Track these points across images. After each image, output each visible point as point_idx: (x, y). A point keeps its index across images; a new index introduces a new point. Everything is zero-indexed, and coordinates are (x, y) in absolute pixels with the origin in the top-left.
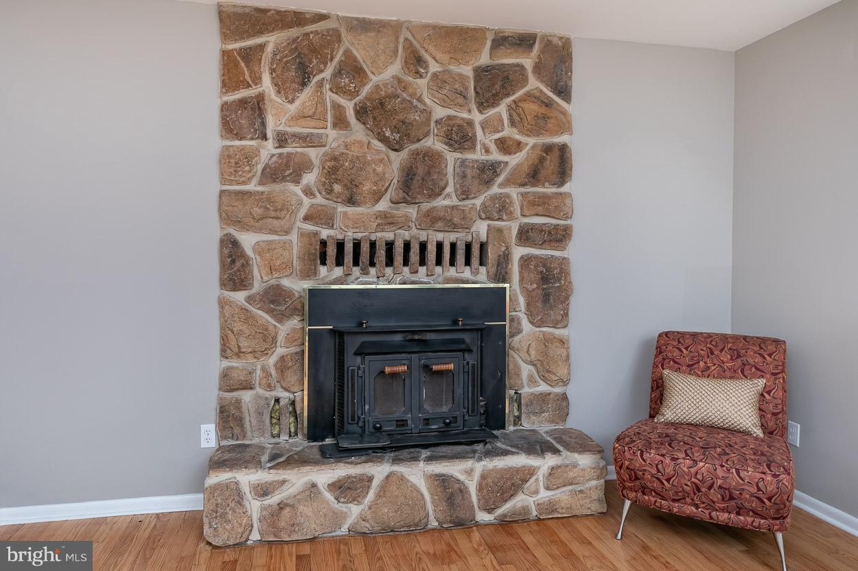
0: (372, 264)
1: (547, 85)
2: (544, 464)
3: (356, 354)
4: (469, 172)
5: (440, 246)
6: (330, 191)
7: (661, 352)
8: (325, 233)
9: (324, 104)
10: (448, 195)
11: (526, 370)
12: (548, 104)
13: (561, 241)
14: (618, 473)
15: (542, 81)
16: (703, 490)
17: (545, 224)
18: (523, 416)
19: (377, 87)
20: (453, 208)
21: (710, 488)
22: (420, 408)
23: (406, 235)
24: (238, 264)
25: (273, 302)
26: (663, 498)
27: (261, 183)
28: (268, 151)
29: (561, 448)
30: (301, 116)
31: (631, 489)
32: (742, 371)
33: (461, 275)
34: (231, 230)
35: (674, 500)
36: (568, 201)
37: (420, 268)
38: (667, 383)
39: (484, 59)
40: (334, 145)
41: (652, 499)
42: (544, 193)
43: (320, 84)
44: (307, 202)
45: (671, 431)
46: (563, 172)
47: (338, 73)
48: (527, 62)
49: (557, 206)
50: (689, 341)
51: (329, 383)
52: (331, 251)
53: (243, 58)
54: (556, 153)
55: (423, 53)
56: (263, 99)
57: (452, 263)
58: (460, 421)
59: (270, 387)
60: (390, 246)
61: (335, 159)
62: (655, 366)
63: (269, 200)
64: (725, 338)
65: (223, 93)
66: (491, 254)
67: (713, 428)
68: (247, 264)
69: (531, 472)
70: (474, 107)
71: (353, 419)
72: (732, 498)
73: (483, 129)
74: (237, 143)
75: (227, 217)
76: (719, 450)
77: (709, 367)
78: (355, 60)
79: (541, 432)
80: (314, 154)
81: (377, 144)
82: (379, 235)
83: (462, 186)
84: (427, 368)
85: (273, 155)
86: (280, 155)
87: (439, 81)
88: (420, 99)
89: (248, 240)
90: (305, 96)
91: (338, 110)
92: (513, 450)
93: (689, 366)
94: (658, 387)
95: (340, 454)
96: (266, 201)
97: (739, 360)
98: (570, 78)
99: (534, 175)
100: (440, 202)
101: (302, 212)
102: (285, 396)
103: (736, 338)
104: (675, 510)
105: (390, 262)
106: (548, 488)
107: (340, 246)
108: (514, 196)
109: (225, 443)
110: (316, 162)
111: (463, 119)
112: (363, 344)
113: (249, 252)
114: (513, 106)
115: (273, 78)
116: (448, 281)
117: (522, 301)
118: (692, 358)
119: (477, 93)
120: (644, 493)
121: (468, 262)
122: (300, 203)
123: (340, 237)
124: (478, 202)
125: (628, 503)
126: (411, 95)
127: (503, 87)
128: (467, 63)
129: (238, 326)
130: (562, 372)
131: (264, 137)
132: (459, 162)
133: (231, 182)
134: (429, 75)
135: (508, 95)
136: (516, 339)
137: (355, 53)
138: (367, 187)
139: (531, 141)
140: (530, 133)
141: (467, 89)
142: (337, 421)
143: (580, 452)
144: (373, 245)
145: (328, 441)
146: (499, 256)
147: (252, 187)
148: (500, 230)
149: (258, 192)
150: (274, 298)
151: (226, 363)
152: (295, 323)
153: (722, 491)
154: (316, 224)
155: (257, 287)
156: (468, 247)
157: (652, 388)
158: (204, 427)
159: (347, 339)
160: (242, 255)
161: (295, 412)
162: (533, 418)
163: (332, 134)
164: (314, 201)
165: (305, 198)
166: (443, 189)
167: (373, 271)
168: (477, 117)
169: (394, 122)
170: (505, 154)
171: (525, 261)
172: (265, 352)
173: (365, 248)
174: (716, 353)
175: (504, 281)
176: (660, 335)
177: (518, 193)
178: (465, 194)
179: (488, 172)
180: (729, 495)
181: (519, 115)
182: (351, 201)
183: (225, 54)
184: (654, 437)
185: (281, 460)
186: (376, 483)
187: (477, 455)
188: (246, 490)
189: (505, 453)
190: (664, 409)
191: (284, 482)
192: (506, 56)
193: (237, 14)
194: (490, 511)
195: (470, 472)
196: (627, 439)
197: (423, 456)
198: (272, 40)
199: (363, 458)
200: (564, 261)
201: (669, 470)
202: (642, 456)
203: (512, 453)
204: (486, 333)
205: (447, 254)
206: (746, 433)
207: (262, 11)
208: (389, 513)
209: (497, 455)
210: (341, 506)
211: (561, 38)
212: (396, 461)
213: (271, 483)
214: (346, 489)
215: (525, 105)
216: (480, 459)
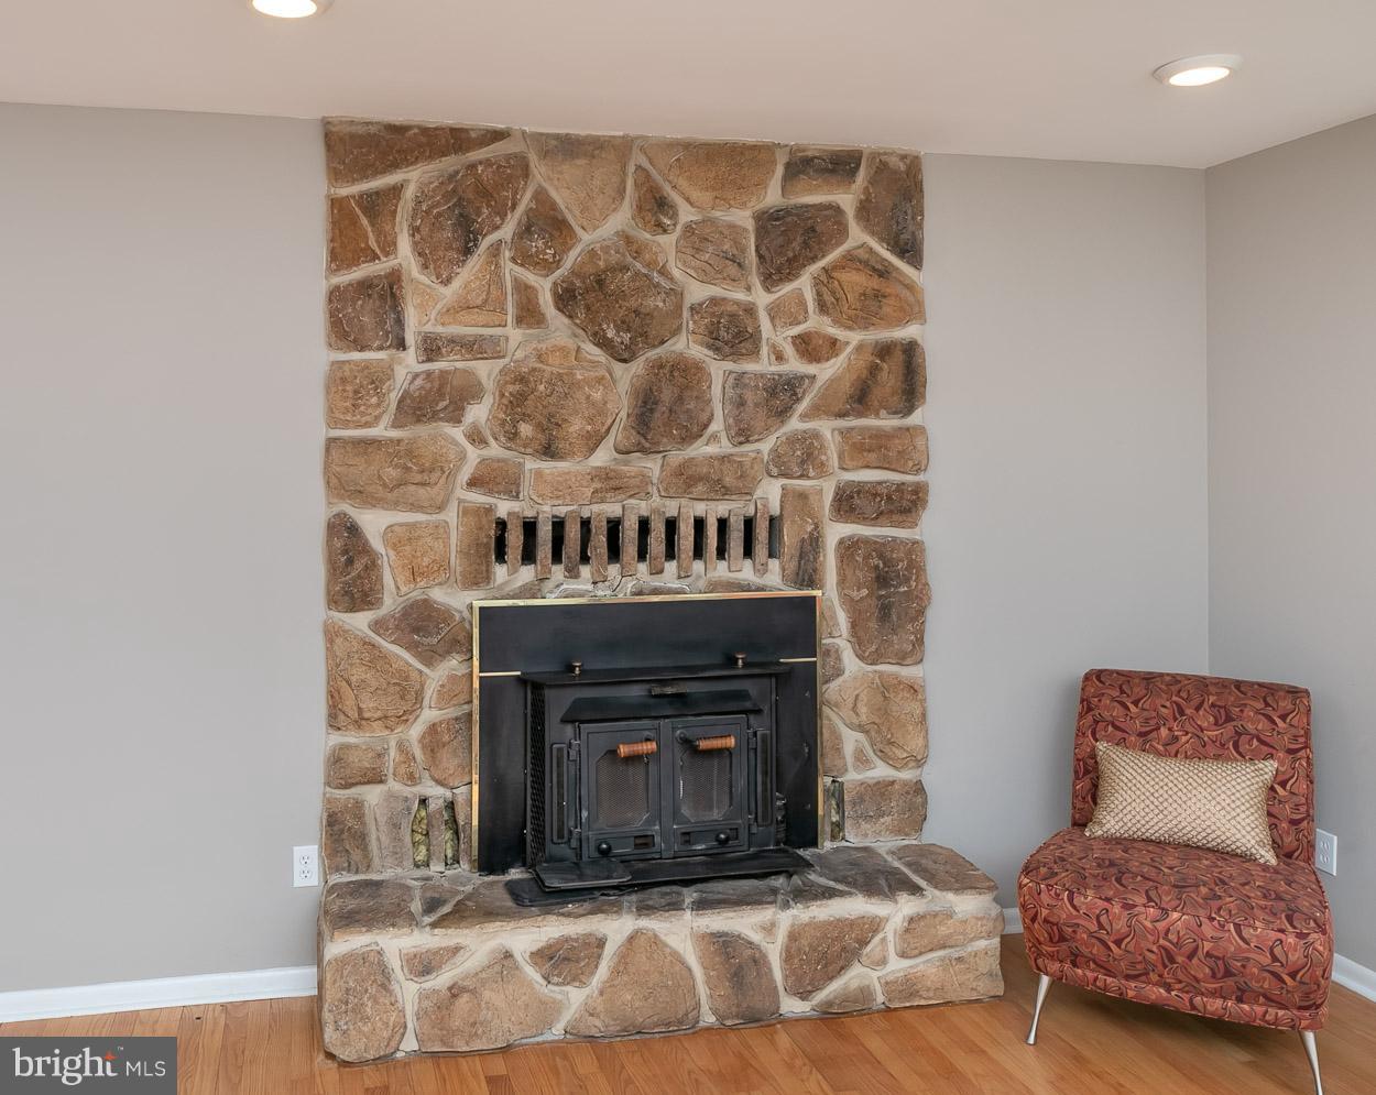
0: (585, 559)
1: (882, 240)
2: (897, 912)
3: (564, 721)
4: (749, 396)
5: (700, 524)
6: (513, 436)
7: (1090, 709)
8: (504, 508)
9: (502, 287)
10: (714, 437)
11: (851, 740)
12: (883, 272)
13: (906, 511)
14: (1027, 928)
15: (873, 233)
16: (1180, 959)
17: (880, 483)
18: (848, 824)
19: (592, 254)
20: (724, 459)
21: (1190, 957)
22: (676, 813)
23: (642, 507)
24: (359, 566)
25: (416, 630)
26: (1109, 973)
27: (396, 425)
28: (409, 363)
29: (922, 883)
30: (463, 307)
31: (1052, 956)
32: (1235, 747)
33: (739, 576)
34: (345, 507)
35: (1128, 977)
36: (919, 442)
37: (667, 565)
38: (1104, 766)
39: (773, 196)
40: (519, 355)
41: (1090, 975)
42: (878, 429)
43: (495, 251)
44: (473, 454)
45: (1118, 854)
46: (911, 390)
47: (526, 230)
48: (846, 199)
49: (901, 450)
50: (1139, 691)
51: (516, 771)
52: (515, 539)
53: (366, 211)
54: (899, 357)
55: (668, 190)
56: (399, 279)
57: (721, 553)
58: (744, 835)
59: (412, 779)
60: (614, 527)
61: (521, 379)
62: (1080, 733)
63: (410, 453)
64: (1202, 684)
65: (331, 271)
66: (789, 537)
67: (1190, 850)
68: (373, 566)
69: (874, 926)
70: (756, 281)
71: (561, 836)
72: (1228, 973)
73: (772, 319)
74: (356, 356)
75: (339, 485)
76: (1204, 890)
77: (1177, 738)
78: (554, 206)
79: (882, 851)
80: (486, 371)
81: (592, 351)
82: (596, 508)
83: (738, 421)
84: (688, 744)
85: (416, 376)
86: (429, 374)
87: (696, 238)
88: (663, 272)
89: (374, 523)
90: (471, 271)
91: (525, 292)
92: (840, 887)
93: (1141, 735)
94: (1087, 772)
95: (540, 897)
96: (403, 454)
97: (1230, 726)
98: (920, 226)
99: (861, 398)
100: (701, 450)
101: (465, 474)
102: (437, 794)
103: (1223, 684)
104: (1131, 993)
105: (614, 553)
106: (903, 955)
107: (530, 528)
108: (828, 435)
109: (335, 879)
110: (489, 384)
111: (737, 303)
112: (578, 705)
113: (377, 544)
114: (824, 278)
115: (415, 244)
116: (714, 586)
117: (842, 618)
118: (1147, 720)
119: (760, 257)
120: (1074, 964)
121: (748, 552)
122: (463, 457)
123: (529, 513)
124: (765, 446)
125: (1045, 981)
126: (648, 265)
127: (806, 245)
128: (743, 205)
129: (357, 674)
130: (915, 743)
131: (401, 345)
132: (731, 380)
133: (346, 425)
134: (679, 227)
135: (814, 259)
136: (834, 685)
137: (554, 194)
138: (576, 426)
139: (854, 337)
140: (853, 323)
141: (743, 250)
142: (529, 838)
143: (957, 891)
144: (586, 524)
145: (515, 874)
146: (803, 540)
147: (381, 431)
148: (803, 496)
149: (391, 440)
150: (420, 624)
151: (336, 739)
152: (453, 664)
153: (1211, 961)
154: (490, 492)
155: (390, 603)
156: (749, 524)
157: (1076, 772)
158: (298, 851)
159: (549, 694)
160: (366, 550)
161: (455, 821)
162: (865, 826)
163: (515, 334)
164: (486, 453)
165: (469, 448)
166: (706, 426)
167: (585, 571)
168: (762, 298)
169: (622, 312)
170: (810, 362)
171: (848, 548)
172: (404, 718)
173: (573, 533)
174: (1188, 711)
175: (812, 584)
176: (1087, 677)
177: (833, 430)
178: (743, 434)
179: (781, 395)
180: (1224, 969)
181: (833, 293)
182: (549, 451)
183: (336, 204)
184: (1089, 865)
185: (447, 909)
186: (610, 950)
187: (780, 897)
188: (394, 963)
189: (829, 894)
190: (1101, 814)
191: (456, 950)
192: (810, 191)
193: (352, 136)
194: (804, 995)
195: (769, 929)
196: (1043, 870)
197: (688, 901)
198: (414, 178)
199: (587, 906)
200: (915, 547)
201: (1120, 926)
202: (1071, 900)
203: (841, 894)
204: (784, 678)
205: (713, 540)
206: (1246, 858)
207: (398, 130)
208: (631, 1001)
209: (815, 897)
210: (553, 992)
211: (903, 157)
212: (644, 909)
213: (436, 952)
214: (561, 961)
215: (844, 276)
216: (786, 906)
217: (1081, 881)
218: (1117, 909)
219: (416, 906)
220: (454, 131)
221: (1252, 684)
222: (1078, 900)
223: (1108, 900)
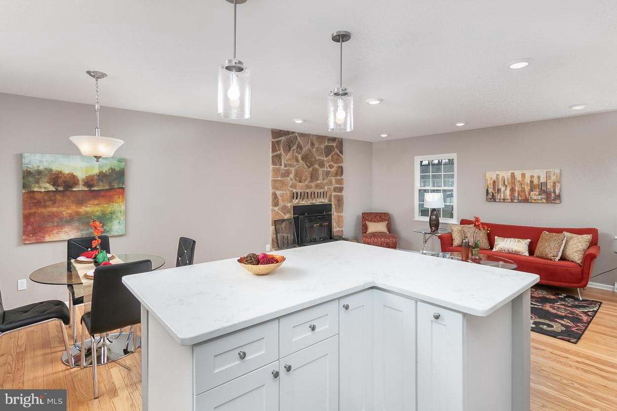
0: (304, 198)
1: (338, 151)
4: (324, 174)
5: (318, 193)
6: (296, 179)
7: (364, 218)
8: (294, 191)
9: (294, 156)
10: (320, 180)
12: (339, 155)
13: (341, 191)
17: (338, 187)
19: (305, 152)
20: (321, 183)
22: (319, 235)
23: (311, 190)
24: (276, 200)
25: (284, 210)
27: (281, 177)
28: (282, 168)
30: (289, 159)
33: (322, 200)
34: (275, 191)
36: (343, 181)
37: (314, 199)
39: (326, 144)
40: (297, 167)
42: (338, 179)
43: (294, 150)
46: (342, 174)
47: (297, 147)
48: (334, 145)
49: (340, 182)
50: (369, 214)
52: (295, 195)
53: (277, 144)
54: (340, 168)
55: (314, 142)
56: (281, 154)
57: (320, 197)
60: (308, 193)
61: (297, 171)
62: (363, 221)
63: (283, 182)
64: (377, 213)
65: (272, 153)
66: (328, 195)
68: (278, 200)
70: (324, 156)
73: (326, 162)
74: (276, 167)
75: (274, 187)
77: (375, 220)
78: (300, 144)
80: (292, 169)
81: (305, 166)
82: (305, 190)
83: (323, 177)
85: (283, 170)
86: (285, 170)
87: (317, 150)
88: (314, 155)
89: (278, 193)
90: (290, 154)
91: (297, 157)
93: (371, 220)
94: (365, 225)
96: (282, 182)
98: (342, 149)
99: (336, 174)
100: (318, 182)
101: (290, 185)
105: (308, 197)
107: (297, 194)
108: (333, 179)
110: (293, 171)
111: (322, 160)
113: (279, 196)
114: (332, 156)
115: (283, 149)
116: (320, 202)
117: (334, 206)
118: (371, 218)
119: (325, 153)
121: (323, 197)
122: (289, 183)
123: (297, 191)
124: (326, 181)
126: (312, 153)
127: (330, 151)
128: (323, 145)
130: (342, 224)
131: (281, 165)
132: (322, 171)
133: (275, 177)
134: (315, 148)
135: (331, 154)
136: (333, 216)
137: (300, 142)
138: (304, 178)
139: (336, 165)
140: (335, 163)
141: (323, 152)
144: (304, 193)
146: (330, 195)
147: (279, 178)
148: (330, 189)
149: (281, 180)
151: (273, 227)
152: (289, 214)
154: (293, 188)
155: (280, 205)
156: (323, 193)
160: (277, 197)
163: (296, 164)
164: (293, 182)
165: (290, 181)
166: (319, 178)
167: (304, 200)
168: (325, 159)
169: (309, 161)
170: (331, 169)
171: (335, 196)
174: (376, 217)
175: (331, 201)
176: (363, 214)
178: (324, 180)
179: (328, 173)
181: (333, 159)
182: (300, 182)
183: (273, 142)
192: (331, 143)
193: (275, 132)
196: (366, 236)
198: (283, 139)
200: (342, 196)
204: (328, 215)
205: (319, 195)
207: (281, 131)
211: (341, 139)
215: (334, 156)
220: (288, 132)
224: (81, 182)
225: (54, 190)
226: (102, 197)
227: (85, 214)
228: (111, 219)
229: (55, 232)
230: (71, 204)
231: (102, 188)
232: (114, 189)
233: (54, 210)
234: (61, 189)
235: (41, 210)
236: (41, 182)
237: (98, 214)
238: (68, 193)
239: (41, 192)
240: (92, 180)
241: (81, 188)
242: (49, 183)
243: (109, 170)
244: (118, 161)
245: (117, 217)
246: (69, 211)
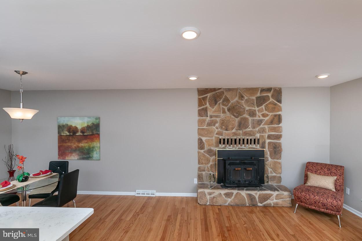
0: (231, 144)
1: (275, 100)
2: (275, 193)
3: (229, 165)
4: (255, 123)
5: (248, 140)
6: (222, 128)
7: (307, 167)
8: (221, 137)
9: (220, 108)
10: (249, 128)
11: (270, 170)
12: (275, 104)
13: (279, 138)
14: (295, 197)
15: (274, 99)
16: (317, 203)
17: (275, 134)
18: (269, 181)
19: (232, 104)
20: (251, 131)
21: (319, 203)
22: (244, 178)
23: (239, 137)
24: (202, 144)
25: (209, 152)
26: (307, 204)
27: (207, 127)
28: (208, 119)
29: (279, 190)
30: (215, 111)
31: (298, 201)
32: (330, 174)
33: (253, 147)
34: (200, 137)
35: (309, 205)
36: (281, 129)
37: (243, 145)
38: (309, 176)
39: (259, 95)
40: (223, 117)
41: (303, 204)
42: (274, 127)
43: (219, 104)
44: (217, 130)
45: (309, 188)
46: (279, 121)
47: (223, 101)
48: (270, 95)
49: (278, 129)
50: (315, 165)
51: (222, 171)
52: (222, 141)
53: (203, 99)
54: (278, 116)
55: (243, 95)
56: (207, 108)
57: (251, 144)
58: (253, 182)
59: (209, 171)
60: (235, 140)
61: (223, 121)
62: (306, 171)
64: (326, 165)
65: (198, 107)
66: (261, 141)
67: (321, 188)
68: (204, 144)
69: (272, 195)
70: (256, 106)
71: (228, 179)
72: (325, 206)
73: (258, 112)
74: (202, 118)
75: (199, 134)
76: (321, 194)
77: (321, 172)
78: (227, 97)
79: (274, 185)
80: (218, 119)
81: (232, 116)
82: (233, 137)
83: (253, 126)
84: (245, 169)
85: (209, 120)
86: (211, 120)
87: (247, 101)
88: (243, 106)
89: (204, 139)
90: (216, 107)
91: (224, 109)
94: (306, 176)
95: (225, 187)
96: (208, 130)
97: (330, 171)
98: (281, 98)
99: (272, 122)
100: (248, 130)
101: (216, 133)
102: (212, 173)
103: (329, 165)
104: (310, 207)
105: (236, 143)
106: (276, 199)
107: (224, 140)
108: (266, 127)
109: (199, 183)
110: (219, 121)
111: (253, 110)
112: (230, 163)
113: (204, 141)
114: (266, 106)
115: (209, 103)
116: (250, 148)
117: (269, 153)
119: (257, 103)
120: (301, 203)
121: (255, 143)
122: (215, 131)
123: (224, 138)
124: (257, 129)
125: (297, 205)
126: (240, 105)
127: (263, 101)
128: (254, 96)
129: (202, 158)
130: (280, 171)
131: (207, 116)
132: (252, 120)
133: (200, 127)
134: (245, 100)
135: (265, 103)
136: (267, 162)
137: (227, 96)
138: (230, 127)
139: (271, 114)
140: (271, 112)
141: (254, 102)
142: (224, 180)
143: (284, 191)
144: (232, 139)
145: (222, 184)
146: (263, 142)
147: (205, 127)
148: (263, 136)
149: (206, 128)
150: (210, 152)
151: (199, 166)
152: (214, 157)
153: (322, 204)
154: (219, 135)
155: (206, 149)
156: (255, 140)
157: (305, 176)
158: (195, 179)
159: (226, 161)
160: (203, 142)
161: (214, 177)
162: (272, 182)
163: (222, 115)
164: (218, 130)
165: (216, 129)
166: (248, 126)
167: (231, 145)
168: (257, 109)
169: (237, 111)
170: (264, 117)
171: (269, 143)
172: (208, 163)
173: (230, 141)
174: (323, 169)
175: (264, 148)
176: (307, 163)
177: (267, 127)
178: (254, 128)
179: (260, 122)
180: (324, 205)
181: (267, 108)
182: (227, 130)
183: (199, 99)
184: (304, 189)
185: (213, 187)
186: (234, 194)
187: (258, 190)
188: (206, 193)
189: (265, 190)
190: (307, 182)
191: (214, 192)
192: (264, 94)
193: (201, 90)
194: (261, 203)
195: (256, 194)
196: (297, 189)
197: (245, 189)
198: (209, 95)
199: (231, 189)
200: (280, 144)
201: (308, 198)
202: (301, 194)
203: (267, 190)
204: (259, 161)
206: (331, 190)
207: (207, 89)
208: (237, 201)
209: (263, 190)
210: (226, 199)
211: (279, 88)
212: (239, 190)
213: (212, 192)
214: (228, 195)
215: (269, 105)
216: (259, 191)
217: (302, 191)
218: (307, 195)
219: (209, 187)
220: (214, 89)
221: (334, 165)
222: (302, 194)
223: (306, 194)
224: (79, 131)
225: (69, 134)
226: (89, 138)
227: (81, 147)
228: (93, 151)
229: (69, 155)
230: (75, 142)
231: (88, 134)
232: (94, 134)
233: (69, 144)
234: (71, 134)
235: (65, 144)
236: (64, 131)
237: (87, 147)
238: (74, 136)
239: (64, 135)
240: (84, 130)
241: (79, 134)
242: (67, 131)
243: (91, 124)
244: (95, 119)
245: (96, 150)
246: (75, 145)
